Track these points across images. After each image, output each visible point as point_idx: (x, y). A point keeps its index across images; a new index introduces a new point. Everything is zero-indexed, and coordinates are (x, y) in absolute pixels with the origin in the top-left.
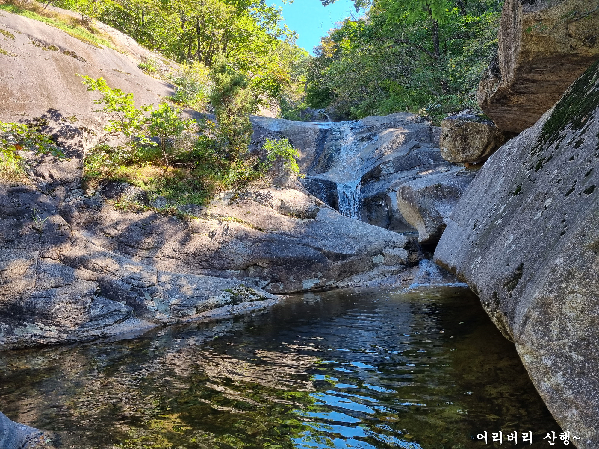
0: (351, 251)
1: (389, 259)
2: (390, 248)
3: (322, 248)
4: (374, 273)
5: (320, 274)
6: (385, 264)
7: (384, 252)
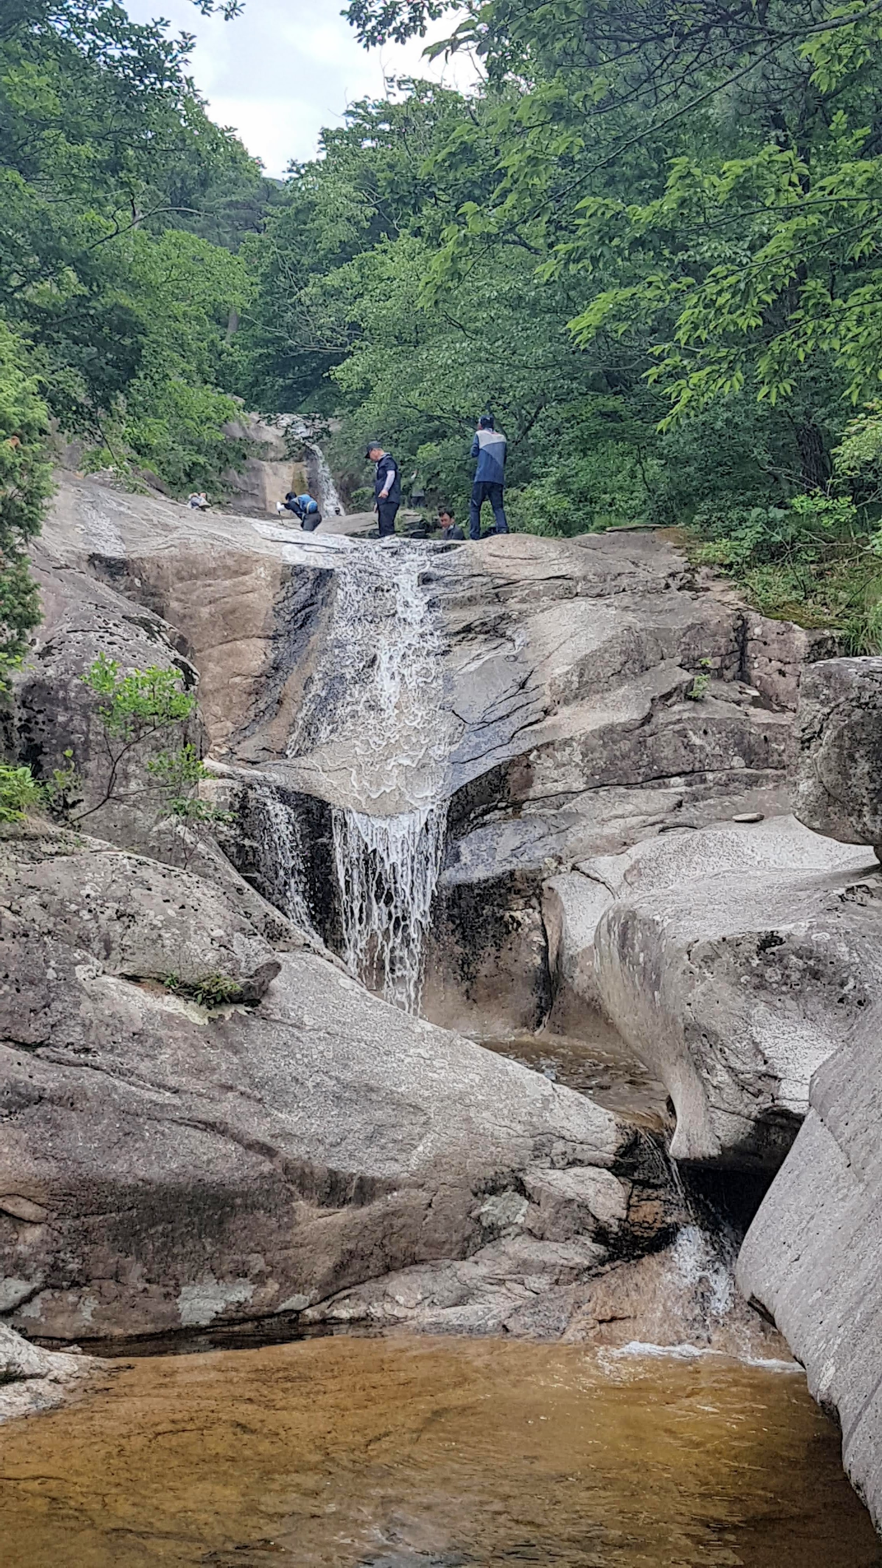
0: (396, 1167)
1: (546, 1213)
2: (553, 1166)
3: (280, 1144)
4: (482, 1270)
5: (258, 1263)
6: (530, 1232)
7: (530, 1180)
